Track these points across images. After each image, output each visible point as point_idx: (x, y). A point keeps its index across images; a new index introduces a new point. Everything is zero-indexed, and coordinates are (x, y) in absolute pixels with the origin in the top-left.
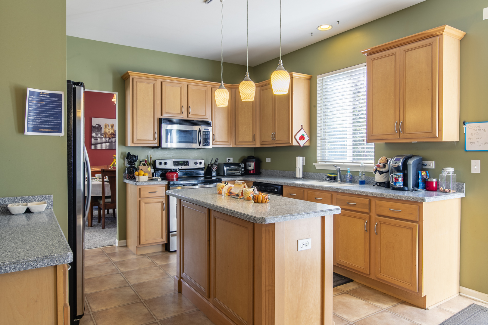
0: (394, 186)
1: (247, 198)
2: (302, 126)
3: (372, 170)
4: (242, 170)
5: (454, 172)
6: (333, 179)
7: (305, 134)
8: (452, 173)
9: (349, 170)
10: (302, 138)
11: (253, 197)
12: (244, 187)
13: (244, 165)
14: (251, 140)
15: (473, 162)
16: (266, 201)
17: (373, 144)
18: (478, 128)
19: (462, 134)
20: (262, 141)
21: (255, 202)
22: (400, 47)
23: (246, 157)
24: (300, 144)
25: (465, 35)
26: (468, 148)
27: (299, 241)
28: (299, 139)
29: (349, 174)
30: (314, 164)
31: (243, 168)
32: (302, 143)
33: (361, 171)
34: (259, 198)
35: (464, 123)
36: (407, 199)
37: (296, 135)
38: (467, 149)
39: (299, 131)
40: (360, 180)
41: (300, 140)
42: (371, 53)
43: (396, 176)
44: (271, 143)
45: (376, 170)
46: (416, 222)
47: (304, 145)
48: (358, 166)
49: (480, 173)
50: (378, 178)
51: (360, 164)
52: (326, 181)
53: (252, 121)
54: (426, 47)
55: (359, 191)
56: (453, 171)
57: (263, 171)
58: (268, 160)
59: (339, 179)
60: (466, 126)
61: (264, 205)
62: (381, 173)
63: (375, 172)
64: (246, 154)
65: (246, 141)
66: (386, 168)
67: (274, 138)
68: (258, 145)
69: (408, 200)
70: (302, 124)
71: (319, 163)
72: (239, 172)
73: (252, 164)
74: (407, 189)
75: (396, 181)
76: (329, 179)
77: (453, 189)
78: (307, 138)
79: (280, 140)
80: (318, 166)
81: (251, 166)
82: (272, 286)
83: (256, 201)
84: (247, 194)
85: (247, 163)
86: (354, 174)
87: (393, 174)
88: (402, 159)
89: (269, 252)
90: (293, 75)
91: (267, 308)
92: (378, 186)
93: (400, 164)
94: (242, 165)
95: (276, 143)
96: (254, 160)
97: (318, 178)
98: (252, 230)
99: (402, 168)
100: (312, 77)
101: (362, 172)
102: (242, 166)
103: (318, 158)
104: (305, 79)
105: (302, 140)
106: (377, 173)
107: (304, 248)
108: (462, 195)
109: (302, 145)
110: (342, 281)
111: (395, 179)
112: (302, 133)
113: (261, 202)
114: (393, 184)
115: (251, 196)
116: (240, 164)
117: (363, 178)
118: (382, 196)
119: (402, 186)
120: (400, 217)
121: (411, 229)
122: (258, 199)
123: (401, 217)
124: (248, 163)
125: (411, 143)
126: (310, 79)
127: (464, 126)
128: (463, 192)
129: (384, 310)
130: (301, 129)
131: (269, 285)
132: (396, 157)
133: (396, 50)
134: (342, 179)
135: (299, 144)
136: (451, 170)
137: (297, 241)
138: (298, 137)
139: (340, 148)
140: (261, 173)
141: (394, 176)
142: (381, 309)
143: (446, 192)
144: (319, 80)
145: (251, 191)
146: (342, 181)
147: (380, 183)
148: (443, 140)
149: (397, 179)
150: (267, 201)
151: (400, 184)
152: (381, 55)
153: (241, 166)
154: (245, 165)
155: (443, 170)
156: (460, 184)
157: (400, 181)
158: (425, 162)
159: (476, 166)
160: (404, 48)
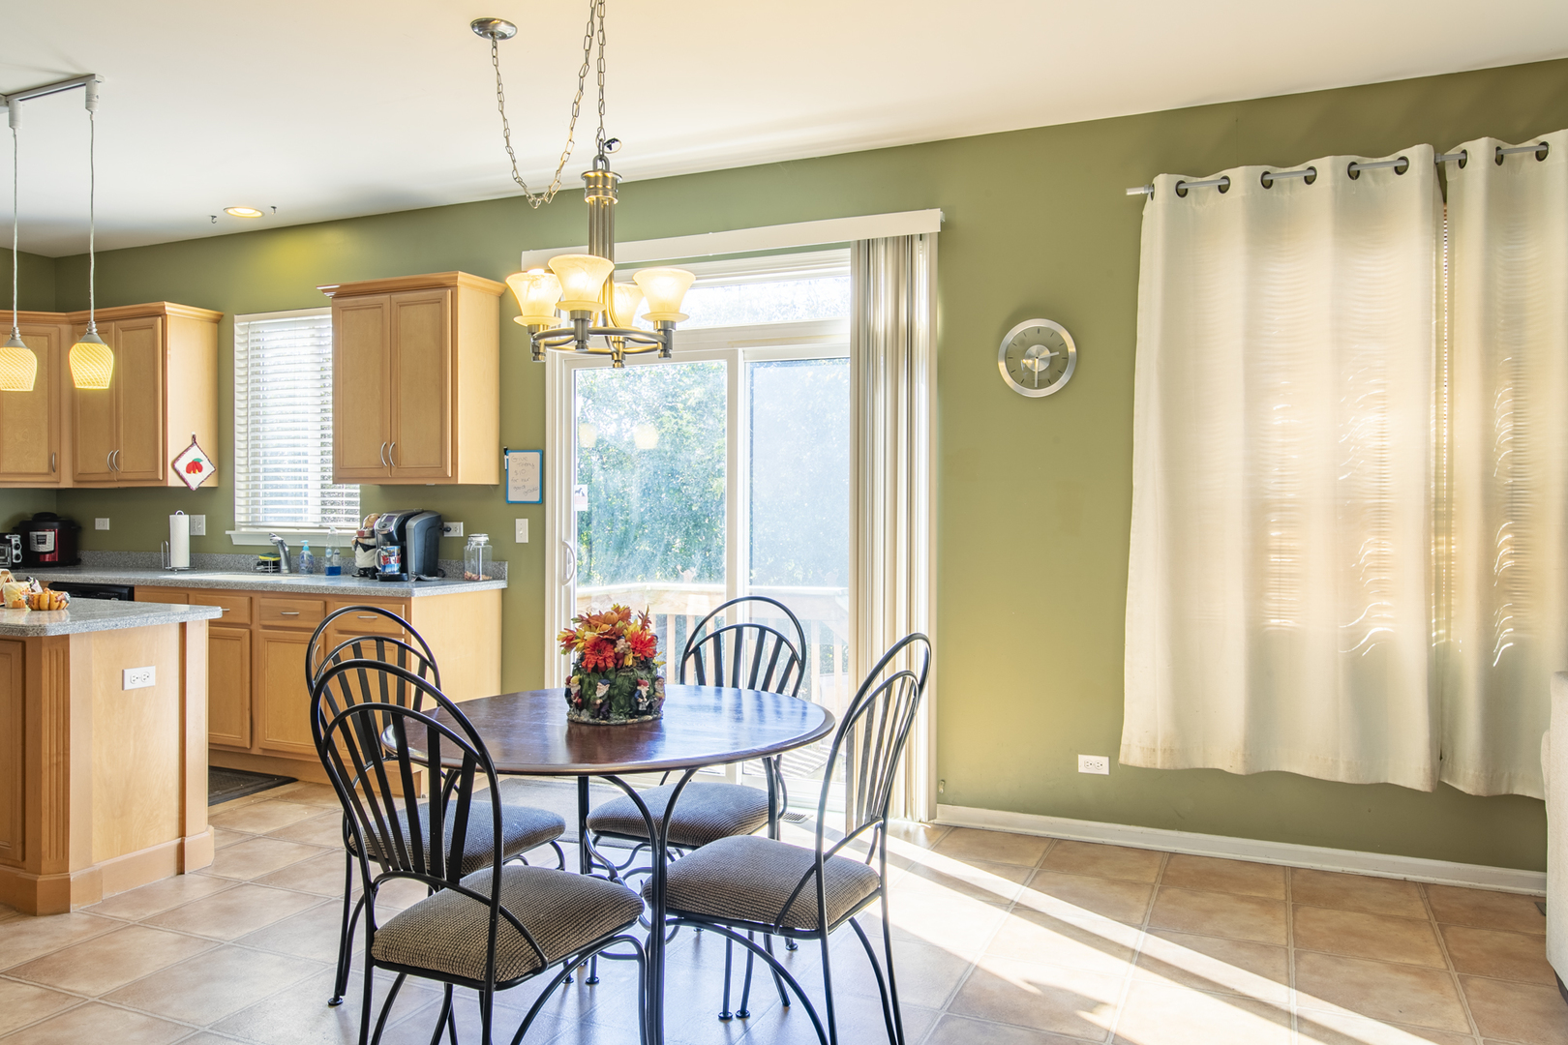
0: (383, 573)
1: (15, 602)
2: (194, 437)
3: (350, 544)
4: (15, 552)
5: (487, 543)
6: (271, 567)
7: (202, 457)
8: (484, 545)
9: (306, 546)
10: (195, 466)
11: (28, 600)
12: (8, 581)
13: (21, 539)
14: (45, 469)
15: (518, 521)
16: (59, 606)
17: (358, 486)
18: (524, 462)
19: (503, 472)
20: (79, 471)
21: (33, 610)
22: (391, 294)
23: (30, 516)
24: (189, 482)
25: (506, 290)
26: (512, 497)
27: (126, 671)
28: (185, 469)
29: (306, 553)
30: (227, 532)
31: (17, 548)
32: (195, 480)
33: (330, 546)
34: (41, 599)
35: (505, 452)
36: (385, 594)
37: (177, 459)
38: (511, 499)
39: (187, 450)
40: (327, 565)
41: (188, 471)
42: (340, 294)
43: (386, 554)
44: (106, 478)
45: (357, 542)
47: (201, 485)
48: (325, 536)
49: (527, 541)
50: (362, 559)
51: (328, 531)
52: (255, 571)
53: (46, 417)
55: (304, 586)
56: (486, 541)
57: (85, 555)
58: (103, 524)
59: (284, 567)
60: (508, 457)
61: (54, 613)
62: (366, 548)
63: (356, 547)
64: (28, 508)
65: (26, 471)
67: (114, 465)
68: (67, 483)
69: (387, 597)
70: (194, 433)
71: (244, 530)
72: (5, 560)
73: (50, 536)
74: (406, 579)
76: (262, 567)
77: (485, 573)
78: (208, 468)
79: (131, 471)
80: (240, 535)
81: (44, 543)
82: (64, 754)
83: (35, 607)
84: (14, 594)
85: (31, 533)
86: (318, 551)
87: (379, 549)
88: (396, 520)
89: (57, 692)
90: (166, 308)
91: (54, 797)
92: (361, 576)
93: (392, 528)
94: (15, 539)
95: (119, 478)
96: (56, 524)
97: (239, 565)
98: (20, 656)
99: (397, 536)
100: (222, 316)
101: (333, 548)
102: (13, 542)
103: (239, 518)
104: (202, 319)
105: (194, 472)
106: (360, 549)
107: (138, 684)
108: (502, 584)
109: (194, 486)
110: (271, 783)
111: (385, 558)
112: (194, 454)
113: (46, 607)
114: (381, 569)
115: (24, 598)
116: (7, 537)
117: (336, 562)
119: (398, 573)
122: (39, 601)
124: (34, 534)
125: (424, 486)
126: (218, 321)
127: (506, 457)
128: (504, 579)
130: (192, 446)
131: (58, 754)
132: (385, 515)
133: (386, 297)
134: (293, 566)
135: (186, 483)
136: (482, 539)
137: (123, 671)
138: (182, 466)
139: (287, 495)
140: (80, 560)
141: (381, 552)
144: (241, 327)
145: (25, 589)
146: (293, 570)
147: (365, 569)
148: (459, 482)
149: (389, 559)
150: (62, 606)
151: (394, 567)
152: (357, 301)
153: (10, 541)
154: (26, 542)
156: (497, 565)
157: (393, 562)
158: (447, 524)
159: (522, 531)
160: (396, 297)
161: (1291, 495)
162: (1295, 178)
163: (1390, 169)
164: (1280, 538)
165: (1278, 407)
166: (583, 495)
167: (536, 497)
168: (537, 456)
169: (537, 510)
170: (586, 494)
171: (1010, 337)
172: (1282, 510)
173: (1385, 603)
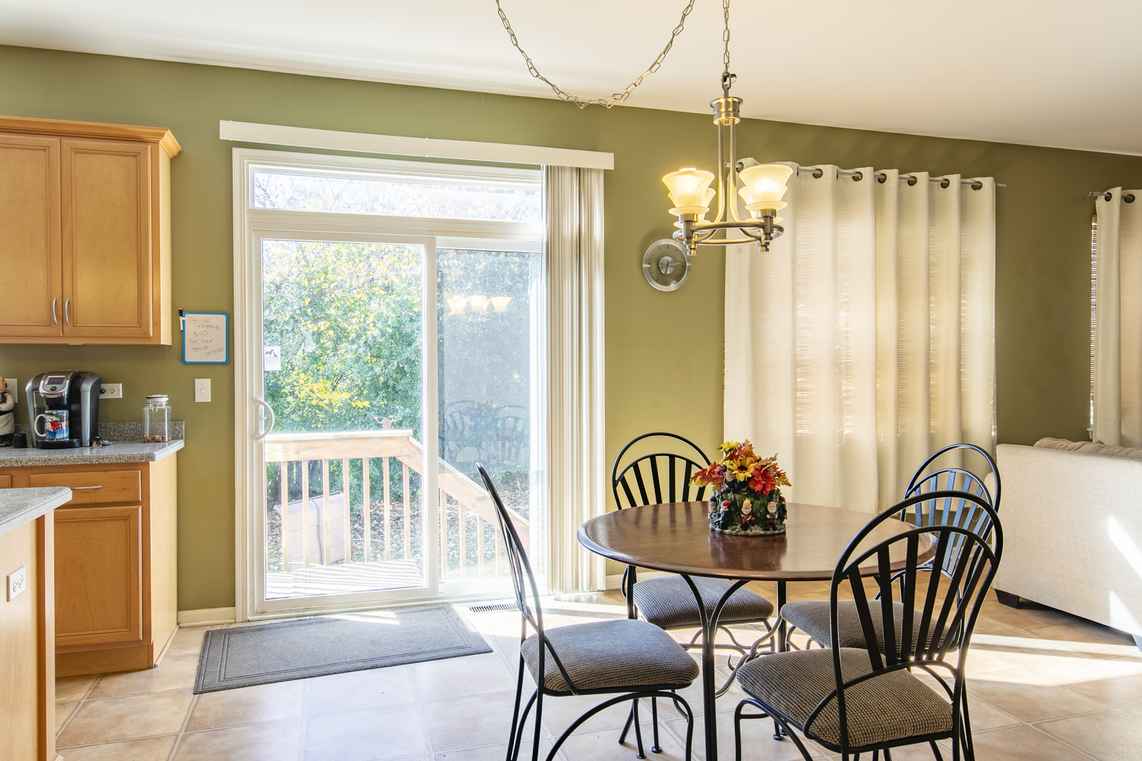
0: (48, 439)
5: (169, 403)
8: (166, 405)
15: (198, 382)
18: (206, 324)
19: (178, 334)
22: (61, 137)
25: (180, 153)
26: (190, 358)
35: (181, 313)
36: (115, 461)
38: (188, 359)
43: (54, 419)
46: (136, 503)
49: (210, 401)
54: (124, 157)
56: (167, 401)
60: (184, 319)
66: (8, 401)
69: (117, 463)
74: (77, 445)
75: (54, 429)
77: (169, 435)
87: (44, 415)
88: (68, 381)
93: (64, 390)
99: (68, 399)
107: (18, 591)
108: (179, 445)
111: (53, 423)
114: (44, 435)
118: (50, 463)
119: (68, 439)
120: (98, 501)
121: (125, 520)
123: (100, 500)
127: (181, 318)
128: (182, 438)
129: (83, 702)
132: (49, 377)
133: (53, 141)
136: (164, 400)
137: (8, 578)
141: (49, 419)
142: (76, 704)
143: (158, 441)
148: (162, 343)
149: (59, 425)
151: (63, 435)
155: (148, 400)
156: (175, 424)
157: (64, 428)
158: (104, 386)
159: (204, 390)
160: (67, 142)
161: (807, 357)
162: (807, 173)
163: (851, 177)
164: (802, 382)
165: (801, 306)
166: (275, 356)
167: (222, 358)
168: (222, 319)
169: (224, 371)
170: (279, 355)
171: (651, 249)
172: (802, 366)
173: (849, 417)
